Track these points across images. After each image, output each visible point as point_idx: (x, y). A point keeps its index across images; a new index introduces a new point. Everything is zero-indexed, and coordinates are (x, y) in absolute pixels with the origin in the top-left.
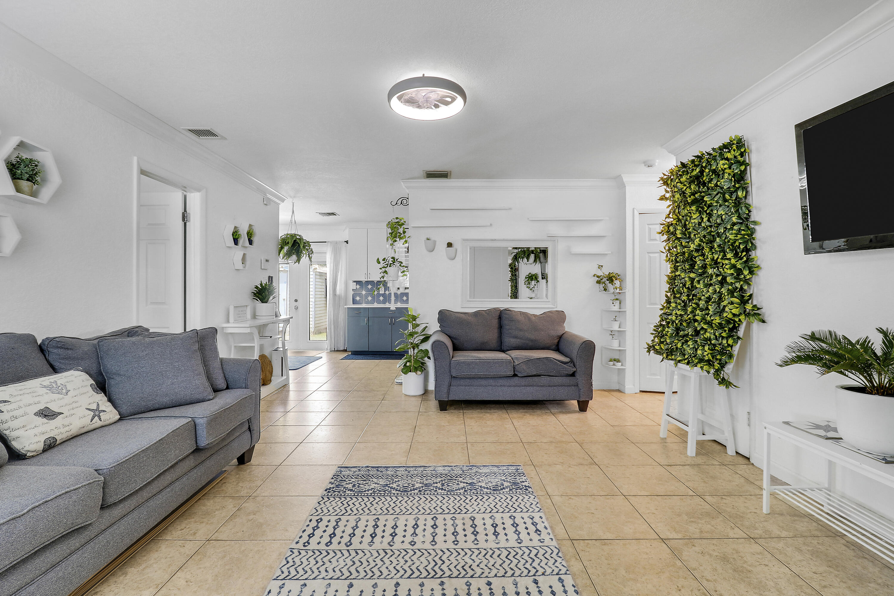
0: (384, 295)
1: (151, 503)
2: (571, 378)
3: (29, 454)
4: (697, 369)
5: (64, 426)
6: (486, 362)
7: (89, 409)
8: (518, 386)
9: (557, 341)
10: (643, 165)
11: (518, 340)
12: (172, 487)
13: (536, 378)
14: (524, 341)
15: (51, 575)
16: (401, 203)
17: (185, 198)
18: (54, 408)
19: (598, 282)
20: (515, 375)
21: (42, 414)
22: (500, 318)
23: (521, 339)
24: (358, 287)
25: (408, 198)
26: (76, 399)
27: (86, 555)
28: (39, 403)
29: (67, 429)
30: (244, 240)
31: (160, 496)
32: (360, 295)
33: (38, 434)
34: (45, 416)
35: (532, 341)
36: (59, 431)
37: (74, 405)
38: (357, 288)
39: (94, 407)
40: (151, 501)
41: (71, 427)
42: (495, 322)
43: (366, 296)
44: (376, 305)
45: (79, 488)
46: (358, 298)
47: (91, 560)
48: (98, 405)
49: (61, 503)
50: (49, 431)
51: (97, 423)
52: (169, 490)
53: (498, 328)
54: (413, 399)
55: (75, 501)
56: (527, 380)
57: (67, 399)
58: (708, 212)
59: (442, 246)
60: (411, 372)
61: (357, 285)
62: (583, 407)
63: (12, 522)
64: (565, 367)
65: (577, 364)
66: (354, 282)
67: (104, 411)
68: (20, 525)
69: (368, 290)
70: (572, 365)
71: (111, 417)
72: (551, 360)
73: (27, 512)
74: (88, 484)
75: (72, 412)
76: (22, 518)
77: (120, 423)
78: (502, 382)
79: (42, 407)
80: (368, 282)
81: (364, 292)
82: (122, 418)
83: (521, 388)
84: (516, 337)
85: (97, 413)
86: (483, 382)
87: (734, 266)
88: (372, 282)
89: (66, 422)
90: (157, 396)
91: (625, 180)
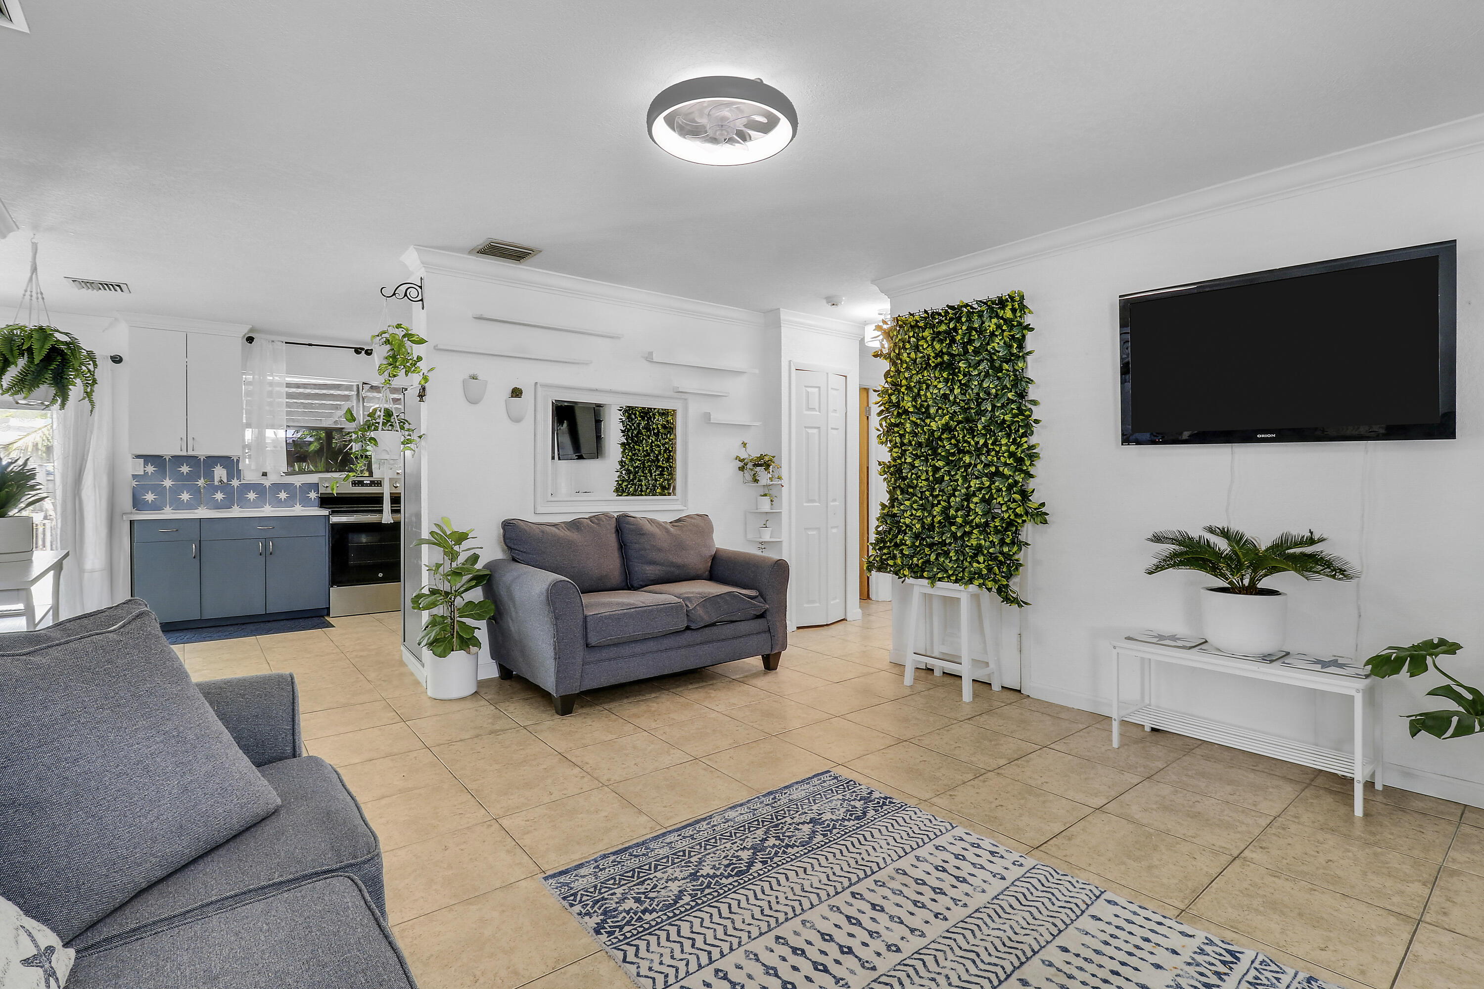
0: (224, 487)
2: (761, 620)
4: (972, 588)
6: (645, 611)
8: (692, 646)
9: (710, 564)
10: (825, 301)
11: (659, 567)
14: (668, 569)
16: (406, 295)
19: (742, 469)
20: (687, 628)
22: (618, 530)
23: (662, 565)
24: (150, 469)
25: (421, 287)
32: (159, 490)
38: (146, 473)
42: (612, 539)
43: (176, 491)
44: (203, 513)
46: (150, 497)
53: (618, 549)
54: (456, 707)
56: (704, 632)
58: (963, 382)
59: (499, 393)
60: (453, 650)
61: (146, 464)
62: (770, 663)
64: (755, 604)
65: (768, 598)
66: (138, 457)
69: (180, 477)
70: (762, 600)
72: (735, 596)
78: (667, 642)
80: (178, 460)
81: (168, 483)
83: (696, 647)
84: (652, 562)
86: (638, 648)
87: (1012, 455)
88: (191, 460)
90: (154, 840)
91: (783, 317)
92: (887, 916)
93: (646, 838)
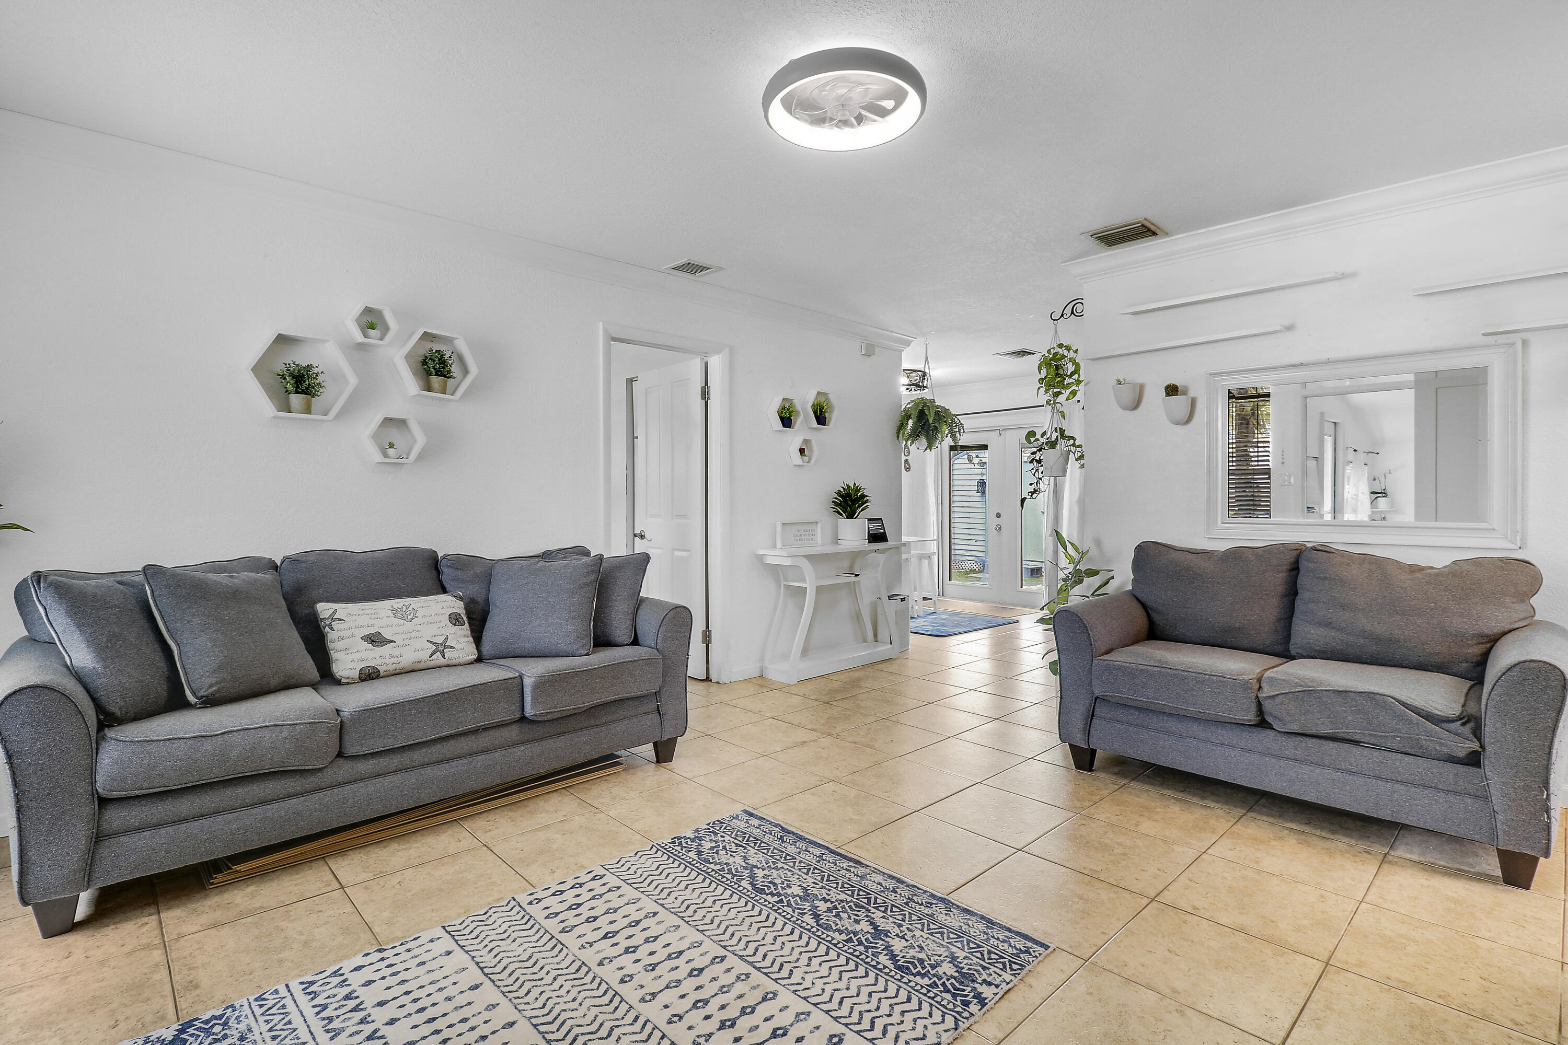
1: (428, 772)
2: (1461, 769)
3: (343, 681)
5: (392, 656)
7: (431, 642)
8: (1275, 756)
9: (1477, 650)
11: (1334, 633)
12: (471, 760)
13: (1331, 744)
15: (258, 810)
16: (1072, 313)
17: (706, 364)
18: (387, 634)
20: (1262, 723)
21: (370, 639)
22: (1295, 569)
23: (1340, 630)
26: (419, 627)
27: (309, 804)
28: (373, 626)
29: (395, 660)
30: (805, 418)
31: (446, 766)
33: (356, 661)
34: (373, 641)
35: (1378, 640)
36: (384, 661)
37: (414, 634)
39: (440, 640)
40: (429, 768)
41: (400, 659)
42: (1277, 580)
45: (297, 724)
47: (316, 812)
48: (447, 638)
49: (267, 735)
50: (370, 659)
51: (438, 659)
52: (465, 761)
53: (1284, 596)
55: (286, 738)
56: (1303, 745)
57: (408, 626)
59: (1155, 396)
63: (200, 739)
64: (1436, 732)
65: (1488, 730)
67: (452, 647)
68: (208, 746)
70: (1467, 730)
71: (461, 656)
73: (222, 734)
74: (310, 723)
75: (407, 642)
76: (213, 738)
77: (478, 665)
78: (1224, 735)
79: (372, 631)
82: (480, 659)
83: (1283, 763)
84: (1328, 625)
85: (441, 648)
89: (396, 652)
92: (681, 979)
93: (809, 838)
